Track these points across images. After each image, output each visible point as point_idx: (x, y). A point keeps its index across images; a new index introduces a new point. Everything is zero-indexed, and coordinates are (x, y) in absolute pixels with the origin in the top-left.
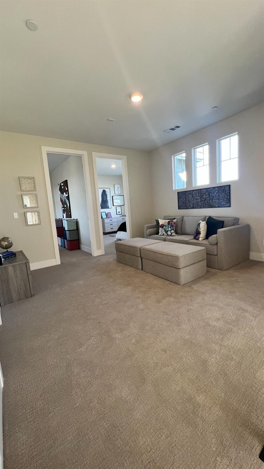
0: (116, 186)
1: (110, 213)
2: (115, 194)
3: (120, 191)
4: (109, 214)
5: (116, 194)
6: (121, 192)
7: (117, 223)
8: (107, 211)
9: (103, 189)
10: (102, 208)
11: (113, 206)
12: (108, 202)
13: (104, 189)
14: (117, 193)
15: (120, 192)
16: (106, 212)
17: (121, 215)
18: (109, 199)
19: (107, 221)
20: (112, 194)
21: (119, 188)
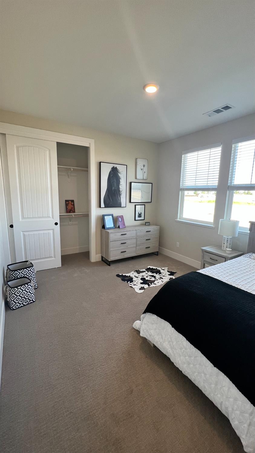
0: (140, 163)
1: (122, 217)
2: (136, 178)
3: (146, 173)
4: (120, 219)
5: (138, 177)
6: (147, 175)
7: (134, 241)
8: (116, 211)
9: (112, 166)
10: (107, 206)
11: (130, 202)
12: (120, 195)
13: (115, 166)
14: (140, 176)
15: (145, 175)
16: (115, 215)
17: (143, 222)
18: (123, 187)
19: (114, 235)
20: (131, 178)
21: (146, 168)
